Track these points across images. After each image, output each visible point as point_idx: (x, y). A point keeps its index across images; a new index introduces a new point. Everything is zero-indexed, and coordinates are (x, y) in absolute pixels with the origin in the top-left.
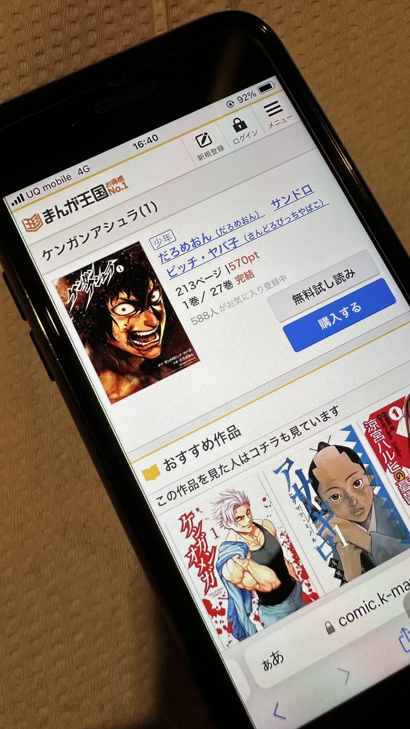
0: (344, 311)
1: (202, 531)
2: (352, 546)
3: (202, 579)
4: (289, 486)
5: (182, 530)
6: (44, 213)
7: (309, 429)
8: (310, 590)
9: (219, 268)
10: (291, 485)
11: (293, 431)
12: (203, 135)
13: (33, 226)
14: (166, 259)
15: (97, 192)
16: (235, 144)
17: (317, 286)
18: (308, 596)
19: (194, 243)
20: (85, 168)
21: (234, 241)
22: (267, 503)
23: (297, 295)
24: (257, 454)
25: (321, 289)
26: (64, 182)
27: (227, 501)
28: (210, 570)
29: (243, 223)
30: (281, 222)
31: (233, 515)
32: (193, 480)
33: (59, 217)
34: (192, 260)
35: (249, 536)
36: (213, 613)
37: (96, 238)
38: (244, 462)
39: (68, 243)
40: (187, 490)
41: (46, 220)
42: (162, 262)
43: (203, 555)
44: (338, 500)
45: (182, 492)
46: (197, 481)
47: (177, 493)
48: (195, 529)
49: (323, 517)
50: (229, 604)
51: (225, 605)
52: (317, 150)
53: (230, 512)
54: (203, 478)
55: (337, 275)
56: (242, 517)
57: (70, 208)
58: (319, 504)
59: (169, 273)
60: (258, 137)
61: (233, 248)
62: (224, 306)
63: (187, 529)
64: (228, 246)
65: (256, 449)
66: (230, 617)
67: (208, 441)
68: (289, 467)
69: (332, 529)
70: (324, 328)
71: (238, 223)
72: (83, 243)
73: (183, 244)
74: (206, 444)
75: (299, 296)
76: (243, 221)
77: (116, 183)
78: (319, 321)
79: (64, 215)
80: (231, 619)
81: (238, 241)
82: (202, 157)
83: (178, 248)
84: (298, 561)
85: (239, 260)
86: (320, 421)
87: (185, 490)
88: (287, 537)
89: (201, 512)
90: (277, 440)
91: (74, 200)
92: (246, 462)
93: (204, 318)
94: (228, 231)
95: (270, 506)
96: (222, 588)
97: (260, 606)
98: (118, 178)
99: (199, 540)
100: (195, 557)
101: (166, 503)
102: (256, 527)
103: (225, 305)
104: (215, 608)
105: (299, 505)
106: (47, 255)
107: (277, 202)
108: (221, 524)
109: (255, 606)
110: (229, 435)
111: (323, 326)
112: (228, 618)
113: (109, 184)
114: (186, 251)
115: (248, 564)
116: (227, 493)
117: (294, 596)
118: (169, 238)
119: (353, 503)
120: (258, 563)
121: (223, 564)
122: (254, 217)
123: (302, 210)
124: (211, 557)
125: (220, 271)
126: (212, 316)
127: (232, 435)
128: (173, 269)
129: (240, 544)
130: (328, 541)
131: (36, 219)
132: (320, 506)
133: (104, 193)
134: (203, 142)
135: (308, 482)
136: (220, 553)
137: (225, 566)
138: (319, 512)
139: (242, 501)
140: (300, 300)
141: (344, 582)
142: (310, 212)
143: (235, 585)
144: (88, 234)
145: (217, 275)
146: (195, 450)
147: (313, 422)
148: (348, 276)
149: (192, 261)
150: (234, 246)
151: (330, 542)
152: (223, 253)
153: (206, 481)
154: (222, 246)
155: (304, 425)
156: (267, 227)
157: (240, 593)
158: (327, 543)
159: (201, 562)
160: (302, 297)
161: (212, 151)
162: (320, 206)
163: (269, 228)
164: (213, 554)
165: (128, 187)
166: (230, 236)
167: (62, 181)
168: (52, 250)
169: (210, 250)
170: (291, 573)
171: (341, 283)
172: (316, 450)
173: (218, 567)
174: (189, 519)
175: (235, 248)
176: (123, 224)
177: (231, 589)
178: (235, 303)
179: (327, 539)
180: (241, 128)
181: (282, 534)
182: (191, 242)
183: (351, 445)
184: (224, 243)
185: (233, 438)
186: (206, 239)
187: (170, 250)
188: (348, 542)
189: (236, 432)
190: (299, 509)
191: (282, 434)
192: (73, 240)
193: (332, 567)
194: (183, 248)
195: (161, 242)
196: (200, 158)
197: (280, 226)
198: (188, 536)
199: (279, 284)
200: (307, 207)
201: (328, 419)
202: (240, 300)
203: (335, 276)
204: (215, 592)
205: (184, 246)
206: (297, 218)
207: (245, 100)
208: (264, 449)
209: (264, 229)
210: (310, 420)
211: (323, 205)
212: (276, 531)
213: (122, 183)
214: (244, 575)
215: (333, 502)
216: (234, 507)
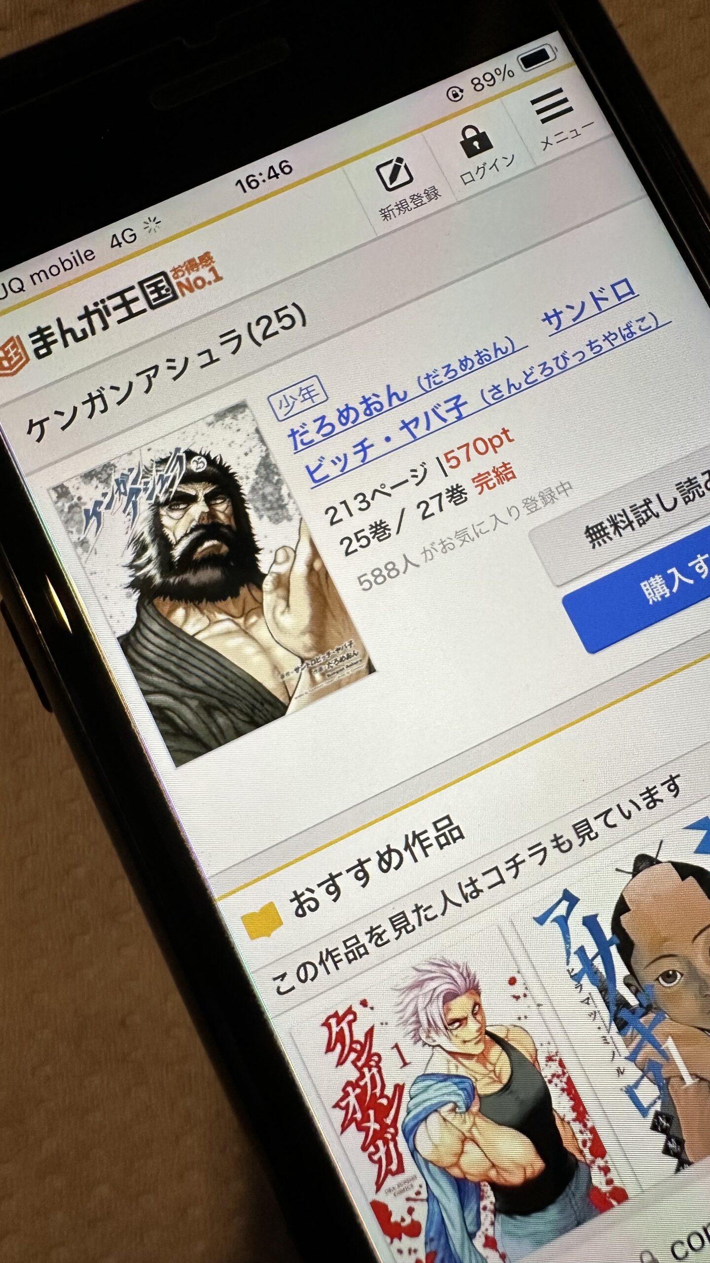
1: (374, 1051)
2: (704, 1084)
3: (370, 1156)
4: (568, 954)
5: (329, 1049)
6: (31, 336)
7: (615, 826)
8: (609, 1182)
9: (424, 463)
10: (574, 948)
11: (578, 830)
12: (394, 162)
13: (6, 364)
14: (305, 441)
15: (153, 288)
16: (465, 184)
17: (641, 507)
18: (605, 1194)
19: (368, 407)
20: (128, 233)
21: (458, 404)
22: (518, 989)
23: (596, 526)
24: (499, 879)
25: (649, 514)
26: (78, 265)
27: (433, 985)
28: (389, 1136)
29: (479, 363)
30: (563, 362)
31: (443, 1016)
32: (355, 937)
33: (66, 344)
35: (477, 1061)
36: (393, 1231)
37: (147, 391)
38: (469, 898)
39: (84, 403)
40: (341, 960)
41: (36, 351)
42: (296, 448)
43: (374, 1103)
44: (677, 981)
45: (330, 964)
46: (364, 939)
47: (318, 966)
48: (358, 1047)
49: (642, 1020)
50: (431, 1210)
52: (648, 200)
53: (436, 1010)
54: (377, 934)
55: (685, 483)
57: (90, 323)
58: (633, 992)
59: (311, 473)
60: (515, 170)
61: (456, 420)
62: (433, 551)
63: (339, 1047)
64: (444, 415)
65: (496, 868)
66: (432, 1240)
67: (390, 851)
68: (570, 910)
69: (661, 1046)
70: (653, 601)
71: (467, 363)
72: (119, 403)
73: (342, 408)
74: (386, 857)
76: (478, 357)
77: (195, 269)
78: (642, 584)
79: (77, 340)
80: (434, 1244)
81: (466, 403)
82: (391, 212)
83: (332, 418)
84: (585, 1117)
85: (467, 445)
86: (639, 809)
87: (336, 959)
88: (561, 1064)
89: (372, 1008)
90: (544, 849)
91: (100, 306)
92: (473, 898)
93: (386, 576)
94: (446, 380)
95: (525, 996)
96: (414, 1178)
97: (497, 1216)
98: (199, 258)
99: (366, 1070)
100: (357, 1107)
101: (293, 988)
102: (493, 1043)
103: (435, 546)
104: (399, 1220)
105: (590, 993)
106: (37, 430)
107: (555, 318)
108: (415, 1035)
109: (487, 1217)
110: (437, 838)
111: (653, 595)
112: (426, 1244)
113: (180, 271)
114: (350, 425)
115: (474, 1124)
116: (429, 968)
117: (573, 1194)
118: (312, 394)
119: (708, 988)
120: (496, 1122)
121: (417, 1125)
122: (504, 350)
123: (610, 334)
124: (392, 1107)
125: (425, 470)
126: (404, 572)
127: (443, 837)
128: (320, 466)
129: (457, 1080)
130: (650, 1074)
131: (13, 348)
132: (635, 996)
133: (167, 290)
134: (393, 178)
135: (611, 943)
136: (411, 1099)
137: (421, 1130)
138: (633, 1011)
139: (463, 984)
140: (601, 536)
141: (683, 1163)
142: (627, 339)
143: (444, 1170)
144: (131, 384)
145: (417, 480)
146: (360, 871)
147: (623, 810)
148: (709, 485)
149: (363, 447)
150: (458, 415)
151: (655, 1075)
152: (432, 429)
153: (385, 940)
154: (432, 415)
155: (603, 817)
156: (532, 373)
157: (454, 1189)
158: (648, 1078)
159: (369, 1121)
160: (606, 531)
161: (413, 199)
162: (650, 327)
163: (537, 375)
164: (396, 1101)
165: (221, 278)
166: (449, 391)
167: (74, 263)
168: (47, 419)
169: (403, 422)
170: (568, 1144)
171: (693, 500)
172: (629, 873)
173: (407, 1130)
174: (344, 1025)
175: (460, 418)
176: (209, 361)
177: (434, 1179)
178: (458, 543)
179: (649, 1070)
180: (478, 148)
181: (550, 1059)
182: (361, 403)
183: (707, 862)
184: (435, 406)
185: (445, 845)
186: (394, 398)
187: (315, 421)
188: (693, 1075)
189: (453, 832)
190: (588, 1004)
191: (555, 835)
192: (96, 397)
193: (658, 1131)
194: (344, 417)
195: (294, 402)
196: (386, 214)
197: (561, 371)
198: (341, 1061)
199: (555, 500)
200: (622, 329)
201: (658, 803)
202: (469, 537)
203: (681, 485)
204: (399, 1186)
205: (345, 414)
206: (598, 354)
207: (488, 85)
208: (514, 870)
209: (525, 377)
210: (618, 806)
211: (657, 324)
212: (536, 1051)
213: (208, 268)
214: (463, 1149)
215: (664, 987)
216: (444, 997)
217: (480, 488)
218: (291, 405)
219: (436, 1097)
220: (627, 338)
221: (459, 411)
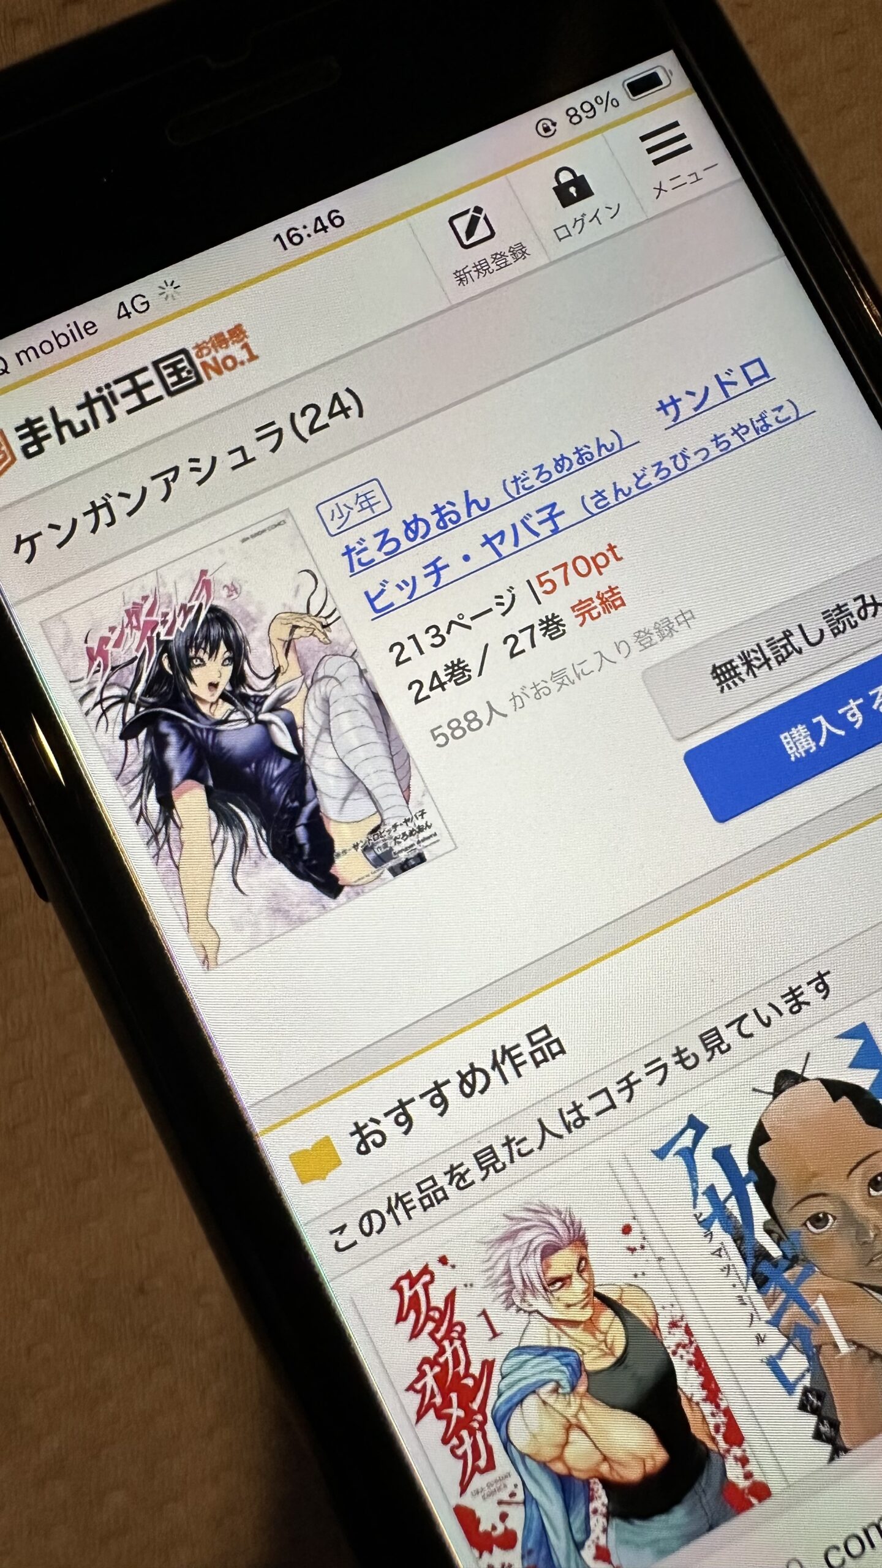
0: (852, 709)
1: (456, 1319)
2: (862, 1352)
3: (453, 1451)
4: (695, 1193)
5: (401, 1318)
6: (18, 429)
7: (751, 1035)
8: (748, 1476)
9: (511, 587)
10: (701, 1190)
11: (706, 1042)
12: (471, 213)
14: (363, 561)
15: (171, 370)
16: (560, 239)
17: (779, 640)
18: (743, 1490)
19: (442, 518)
20: (139, 300)
21: (554, 513)
22: (634, 1239)
23: (725, 665)
24: (609, 1104)
25: (790, 649)
26: (75, 340)
27: (527, 1236)
28: (476, 1425)
29: (579, 463)
30: (683, 461)
32: (432, 1178)
33: (62, 440)
34: (436, 567)
35: (584, 1330)
36: (481, 1542)
37: (165, 499)
38: (572, 1127)
39: (85, 514)
40: (414, 1207)
41: (25, 448)
42: (352, 570)
43: (457, 1384)
44: (827, 1227)
45: (400, 1212)
46: (443, 1181)
47: (386, 1215)
48: (437, 1315)
49: (786, 1275)
50: (528, 1515)
51: (516, 1521)
52: (785, 259)
53: (532, 1267)
54: (459, 1174)
55: (833, 611)
56: (564, 1280)
57: (92, 413)
58: (776, 1240)
59: (371, 601)
60: (621, 222)
61: (551, 533)
62: (523, 697)
63: (412, 1316)
64: (536, 527)
65: (606, 1090)
66: (530, 1552)
67: (473, 1070)
68: (696, 1140)
69: (810, 1307)
70: (796, 757)
71: (563, 463)
72: (130, 514)
73: (409, 519)
74: (469, 1078)
75: (729, 666)
76: (577, 456)
77: (224, 346)
78: (782, 737)
79: (76, 435)
80: (534, 1555)
81: (562, 513)
82: (467, 275)
83: (397, 531)
84: (716, 1396)
85: (565, 565)
86: (781, 1014)
87: (408, 1206)
88: (688, 1331)
89: (453, 1267)
90: (665, 1066)
91: (105, 392)
92: (577, 1127)
93: (466, 728)
94: (538, 484)
95: (643, 1247)
96: (508, 1475)
97: (610, 1522)
98: (229, 332)
99: (446, 1343)
100: (436, 1390)
101: (355, 1243)
102: (604, 1307)
103: (526, 691)
104: (489, 1529)
105: (722, 1243)
106: (26, 548)
107: (673, 407)
108: (507, 1299)
109: (597, 1523)
110: (532, 1054)
111: (795, 749)
112: (523, 1557)
113: (204, 348)
114: (419, 540)
115: (581, 1407)
116: (524, 1215)
117: (704, 1491)
118: (372, 502)
119: (867, 1234)
120: (607, 1404)
121: (510, 1410)
123: (740, 427)
124: (479, 1389)
125: (513, 596)
126: (489, 724)
127: (539, 1052)
128: (383, 591)
129: (561, 1353)
130: (797, 1342)
132: (778, 1244)
133: (189, 372)
134: (470, 232)
135: (747, 1180)
136: (503, 1378)
137: (516, 1416)
138: (775, 1263)
139: (566, 1235)
140: (732, 677)
141: (838, 1450)
142: (762, 433)
143: (544, 1466)
144: (144, 490)
145: (503, 609)
146: (437, 1095)
147: (761, 1015)
148: (862, 611)
150: (553, 527)
151: (803, 1343)
152: (520, 546)
153: (469, 1182)
154: (521, 528)
155: (735, 1026)
156: (644, 475)
157: (556, 1488)
158: (794, 1346)
160: (738, 671)
161: (495, 259)
162: (789, 418)
163: (650, 478)
164: (485, 1380)
165: (256, 357)
166: (543, 497)
167: (71, 338)
168: (39, 534)
169: (485, 536)
170: (697, 1430)
171: (843, 632)
172: (768, 1093)
173: (498, 1417)
174: (419, 1287)
175: (556, 531)
176: (242, 461)
177: (532, 1477)
178: (554, 686)
179: (795, 1336)
180: (575, 195)
181: (673, 1325)
182: (433, 513)
183: (864, 1079)
184: (525, 517)
185: (542, 1062)
186: (474, 506)
187: (376, 536)
188: (850, 1342)
189: (551, 1046)
190: (720, 1256)
191: (677, 1048)
192: (102, 507)
193: (807, 1411)
194: (412, 531)
195: (349, 512)
196: (462, 277)
197: (680, 472)
198: (416, 1332)
199: (675, 633)
200: (754, 420)
201: (804, 1007)
202: (568, 679)
203: (828, 614)
204: (489, 1485)
205: (413, 526)
206: (726, 451)
207: (587, 117)
208: (628, 1091)
209: (636, 480)
210: (755, 1011)
211: (798, 414)
212: (657, 1315)
213: (241, 344)
214: (567, 1439)
215: (814, 1234)
216: (543, 1252)
217: (581, 618)
218: (346, 515)
219: (534, 1375)
220: (760, 432)
221: (555, 523)
